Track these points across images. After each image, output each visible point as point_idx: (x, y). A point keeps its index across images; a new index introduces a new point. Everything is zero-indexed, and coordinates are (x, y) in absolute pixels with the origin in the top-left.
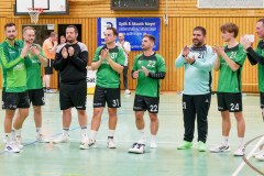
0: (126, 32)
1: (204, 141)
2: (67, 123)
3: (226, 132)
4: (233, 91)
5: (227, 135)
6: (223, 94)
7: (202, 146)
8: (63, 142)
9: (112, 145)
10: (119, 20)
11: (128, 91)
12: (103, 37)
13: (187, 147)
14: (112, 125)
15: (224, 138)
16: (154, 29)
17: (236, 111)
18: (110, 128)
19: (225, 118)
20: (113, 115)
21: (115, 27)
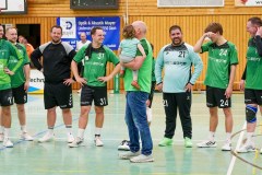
1: (190, 137)
2: (51, 122)
8: (48, 141)
10: (78, 19)
16: (114, 28)
18: (97, 126)
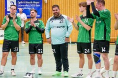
0: (22, 7)
3: (82, 66)
4: (86, 42)
5: (82, 67)
6: (81, 43)
7: (66, 74)
9: (13, 74)
11: (23, 42)
12: (8, 10)
13: (58, 75)
14: (14, 63)
15: (80, 69)
16: (39, 6)
17: (87, 53)
18: (13, 64)
19: (82, 57)
20: (14, 56)
21: (15, 4)
